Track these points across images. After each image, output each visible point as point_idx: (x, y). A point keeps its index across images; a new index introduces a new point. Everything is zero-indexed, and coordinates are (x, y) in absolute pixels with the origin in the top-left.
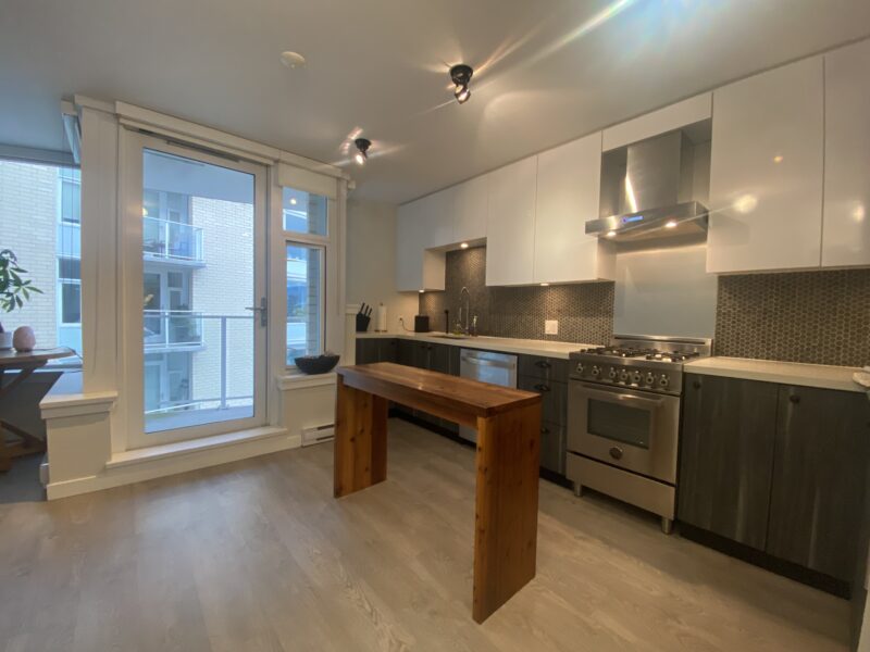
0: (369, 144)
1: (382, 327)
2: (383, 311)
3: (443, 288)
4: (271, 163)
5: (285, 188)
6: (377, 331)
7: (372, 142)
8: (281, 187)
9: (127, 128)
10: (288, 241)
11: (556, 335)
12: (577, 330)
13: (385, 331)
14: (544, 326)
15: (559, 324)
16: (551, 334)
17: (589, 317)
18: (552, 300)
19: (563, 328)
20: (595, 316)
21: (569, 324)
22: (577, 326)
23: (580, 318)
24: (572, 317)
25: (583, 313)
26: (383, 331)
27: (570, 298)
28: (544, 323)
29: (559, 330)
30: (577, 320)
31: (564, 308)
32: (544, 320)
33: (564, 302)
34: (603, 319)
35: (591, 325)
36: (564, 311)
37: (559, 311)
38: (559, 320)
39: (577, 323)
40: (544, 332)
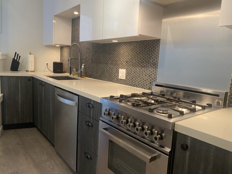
11: (124, 80)
12: (136, 77)
13: (33, 71)
14: (118, 73)
15: (126, 72)
16: (122, 79)
17: (143, 67)
18: (123, 54)
19: (129, 75)
20: (146, 67)
21: (132, 72)
22: (136, 74)
23: (138, 68)
24: (133, 67)
25: (140, 64)
26: (31, 71)
27: (133, 53)
28: (119, 71)
29: (126, 77)
30: (136, 69)
31: (130, 60)
32: (119, 69)
33: (130, 55)
34: (152, 70)
35: (144, 74)
36: (129, 62)
37: (127, 62)
38: (126, 69)
39: (136, 72)
40: (118, 77)
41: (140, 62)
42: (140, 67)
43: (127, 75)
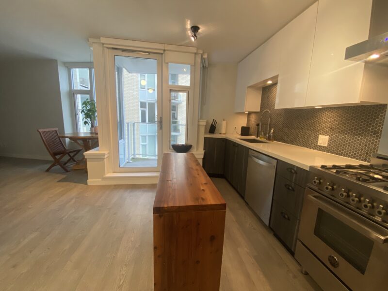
0: (199, 28)
1: (223, 131)
2: (224, 123)
3: (259, 110)
4: (162, 52)
5: (169, 63)
6: (220, 134)
7: (200, 26)
8: (168, 63)
9: (107, 48)
10: (170, 90)
11: (325, 147)
12: (344, 145)
13: (225, 134)
14: (317, 139)
15: (329, 139)
16: (322, 146)
17: (357, 135)
18: (327, 119)
19: (333, 142)
20: (362, 136)
21: (338, 140)
22: (344, 142)
23: (348, 136)
24: (341, 134)
25: (352, 132)
26: (223, 134)
27: (342, 119)
28: (318, 137)
29: (328, 144)
30: (345, 137)
31: (336, 126)
32: (318, 135)
33: (337, 121)
34: (370, 138)
35: (358, 143)
36: (335, 129)
37: (331, 129)
38: (330, 136)
39: (345, 139)
40: (317, 143)
41: (352, 129)
42: (351, 135)
43: (330, 143)
